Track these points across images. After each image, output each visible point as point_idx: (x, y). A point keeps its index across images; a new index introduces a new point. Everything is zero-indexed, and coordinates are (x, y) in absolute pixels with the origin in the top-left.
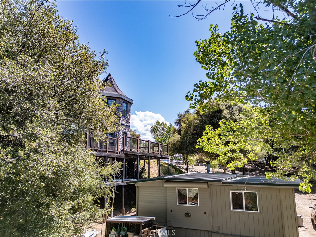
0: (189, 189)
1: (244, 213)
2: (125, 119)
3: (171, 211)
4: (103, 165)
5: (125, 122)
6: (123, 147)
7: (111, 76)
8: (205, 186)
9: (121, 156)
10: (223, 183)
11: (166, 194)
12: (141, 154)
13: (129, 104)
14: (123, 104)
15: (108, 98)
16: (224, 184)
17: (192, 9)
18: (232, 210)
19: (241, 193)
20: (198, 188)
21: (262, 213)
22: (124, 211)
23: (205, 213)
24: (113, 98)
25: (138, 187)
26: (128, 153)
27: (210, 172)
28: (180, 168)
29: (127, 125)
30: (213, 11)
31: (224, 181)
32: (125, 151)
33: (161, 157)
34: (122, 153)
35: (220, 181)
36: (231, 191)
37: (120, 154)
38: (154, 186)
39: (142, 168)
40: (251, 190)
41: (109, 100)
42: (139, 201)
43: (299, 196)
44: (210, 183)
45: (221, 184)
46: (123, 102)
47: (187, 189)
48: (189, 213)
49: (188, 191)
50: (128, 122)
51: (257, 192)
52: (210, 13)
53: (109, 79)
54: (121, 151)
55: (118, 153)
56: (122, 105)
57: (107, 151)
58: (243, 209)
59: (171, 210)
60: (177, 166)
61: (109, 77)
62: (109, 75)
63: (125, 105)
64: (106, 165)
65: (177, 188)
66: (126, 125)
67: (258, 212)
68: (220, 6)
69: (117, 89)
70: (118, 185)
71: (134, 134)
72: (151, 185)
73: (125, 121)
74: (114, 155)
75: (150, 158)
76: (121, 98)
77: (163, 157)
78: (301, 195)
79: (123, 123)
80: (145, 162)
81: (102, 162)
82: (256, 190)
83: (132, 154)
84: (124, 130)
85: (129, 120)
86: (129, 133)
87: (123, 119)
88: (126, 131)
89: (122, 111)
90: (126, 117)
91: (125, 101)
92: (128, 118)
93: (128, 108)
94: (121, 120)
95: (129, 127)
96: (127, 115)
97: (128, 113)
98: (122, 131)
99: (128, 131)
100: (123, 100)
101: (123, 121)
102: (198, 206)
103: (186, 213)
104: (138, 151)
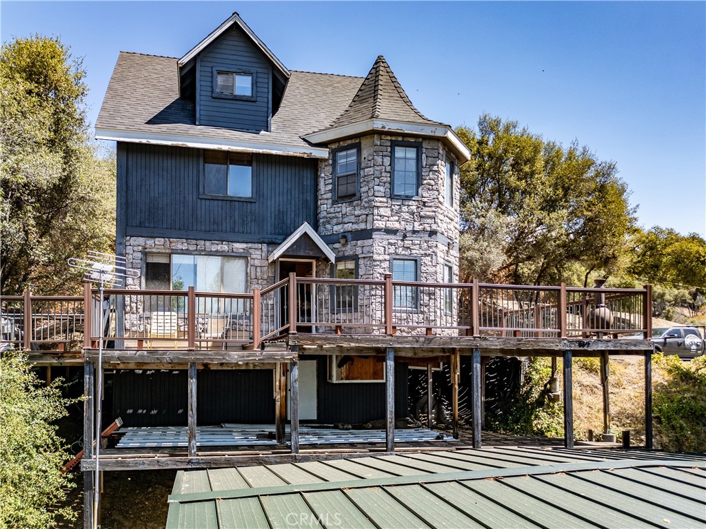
2: (404, 208)
5: (406, 221)
13: (425, 145)
14: (393, 151)
15: (337, 145)
24: (349, 142)
33: (574, 347)
37: (267, 349)
41: (338, 154)
46: (394, 145)
50: (421, 217)
56: (387, 161)
61: (374, 71)
63: (404, 153)
66: (414, 232)
73: (407, 216)
79: (391, 225)
84: (400, 250)
85: (430, 209)
86: (429, 258)
87: (392, 210)
88: (413, 252)
89: (385, 179)
90: (408, 198)
91: (406, 139)
92: (424, 202)
93: (424, 163)
94: (385, 215)
95: (430, 236)
96: (420, 190)
97: (425, 182)
98: (387, 257)
99: (423, 252)
100: (393, 138)
101: (391, 219)
104: (389, 331)
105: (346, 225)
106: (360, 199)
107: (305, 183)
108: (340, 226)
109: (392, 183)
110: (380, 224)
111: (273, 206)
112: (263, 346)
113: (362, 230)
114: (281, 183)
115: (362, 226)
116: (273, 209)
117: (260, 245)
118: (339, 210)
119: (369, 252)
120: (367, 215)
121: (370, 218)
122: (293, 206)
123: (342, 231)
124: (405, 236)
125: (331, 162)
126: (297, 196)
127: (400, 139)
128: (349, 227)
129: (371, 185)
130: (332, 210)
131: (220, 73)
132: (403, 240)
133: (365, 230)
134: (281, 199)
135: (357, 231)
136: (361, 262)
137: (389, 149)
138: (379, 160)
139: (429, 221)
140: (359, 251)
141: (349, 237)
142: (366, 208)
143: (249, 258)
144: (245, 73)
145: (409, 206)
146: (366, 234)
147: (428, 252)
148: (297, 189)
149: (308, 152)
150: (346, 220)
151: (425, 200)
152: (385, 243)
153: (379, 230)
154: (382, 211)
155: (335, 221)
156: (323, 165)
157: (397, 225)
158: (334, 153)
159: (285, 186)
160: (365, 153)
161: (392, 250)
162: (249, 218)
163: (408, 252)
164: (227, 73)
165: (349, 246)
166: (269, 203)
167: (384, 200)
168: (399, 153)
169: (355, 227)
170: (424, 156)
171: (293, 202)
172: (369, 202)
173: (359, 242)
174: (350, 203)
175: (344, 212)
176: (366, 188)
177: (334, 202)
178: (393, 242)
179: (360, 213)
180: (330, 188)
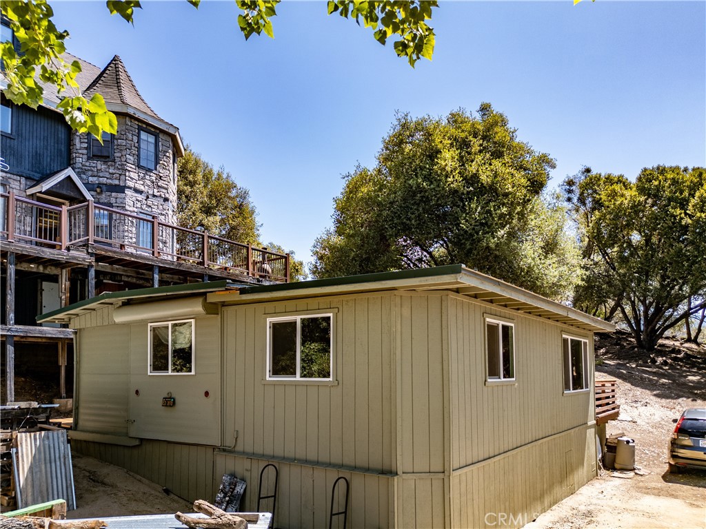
0: (176, 324)
1: (296, 384)
2: (147, 177)
3: (137, 392)
5: (148, 186)
6: (87, 235)
9: (75, 258)
10: (242, 290)
14: (139, 133)
16: (244, 296)
18: (268, 378)
19: (294, 323)
20: (193, 321)
23: (207, 394)
25: (76, 332)
26: (109, 254)
29: (156, 193)
34: (82, 252)
36: (270, 320)
37: (71, 252)
38: (104, 324)
40: (318, 310)
42: (82, 372)
45: (237, 295)
46: (141, 129)
48: (173, 396)
49: (172, 330)
50: (159, 186)
51: (332, 315)
53: (110, 68)
54: (77, 245)
55: (63, 247)
56: (136, 138)
57: (10, 237)
58: (294, 372)
59: (136, 389)
61: (112, 65)
63: (147, 138)
65: (149, 324)
66: (154, 196)
67: (331, 379)
73: (149, 183)
74: (43, 252)
76: (130, 117)
83: (127, 258)
84: (144, 207)
85: (164, 182)
86: (163, 217)
87: (139, 176)
88: (153, 210)
89: (134, 152)
90: (150, 171)
91: (148, 127)
92: (161, 177)
93: (161, 149)
94: (133, 178)
95: (164, 201)
96: (158, 167)
97: (161, 162)
98: (136, 210)
99: (160, 212)
100: (140, 124)
101: (138, 182)
102: (193, 373)
103: (166, 396)
104: (156, 254)
105: (101, 179)
106: (114, 161)
107: (60, 136)
108: (95, 179)
109: (138, 156)
110: (130, 184)
111: (31, 147)
112: (68, 249)
113: (116, 185)
114: (39, 129)
115: (117, 182)
116: (31, 150)
117: (19, 177)
118: (94, 165)
119: (122, 203)
120: (120, 175)
121: (123, 177)
122: (49, 152)
123: (97, 182)
124: (148, 197)
126: (52, 144)
127: (144, 126)
128: (104, 180)
129: (124, 153)
130: (87, 164)
132: (146, 200)
133: (119, 185)
134: (38, 143)
135: (111, 185)
137: (137, 131)
138: (130, 136)
139: (164, 190)
140: (113, 200)
141: (104, 188)
142: (119, 169)
143: (8, 187)
145: (150, 176)
146: (121, 189)
147: (163, 213)
148: (53, 138)
150: (101, 174)
151: (161, 175)
152: (134, 199)
153: (130, 188)
154: (132, 175)
155: (90, 173)
157: (142, 188)
159: (42, 133)
161: (139, 205)
162: (8, 151)
163: (149, 209)
165: (104, 195)
166: (27, 143)
167: (133, 167)
168: (144, 135)
169: (109, 181)
170: (160, 144)
171: (49, 148)
172: (122, 165)
173: (113, 194)
174: (105, 162)
175: (99, 168)
176: (119, 155)
177: (89, 158)
178: (140, 199)
179: (114, 172)
180: (86, 145)
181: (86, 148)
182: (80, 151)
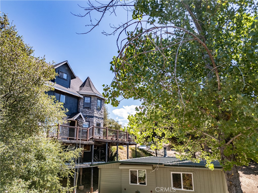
0: (139, 171)
1: (182, 191)
2: (99, 112)
4: (65, 151)
5: (99, 115)
6: (93, 135)
7: (89, 79)
8: (151, 168)
9: (90, 143)
10: (165, 165)
11: (121, 175)
12: (110, 141)
13: (102, 100)
14: (97, 100)
15: (85, 96)
16: (166, 167)
17: (94, 27)
19: (180, 174)
20: (146, 170)
21: (196, 192)
22: (92, 190)
23: (151, 191)
24: (89, 96)
25: (100, 169)
26: (97, 140)
27: (167, 156)
28: (151, 152)
29: (101, 117)
30: (119, 28)
31: (165, 164)
32: (94, 139)
33: (129, 143)
34: (92, 141)
35: (162, 164)
36: (172, 173)
37: (89, 141)
38: (112, 168)
39: (115, 153)
40: (188, 172)
41: (85, 98)
42: (101, 181)
43: (254, 177)
44: (154, 165)
45: (163, 166)
46: (98, 99)
47: (137, 170)
48: (139, 191)
49: (138, 172)
50: (101, 115)
51: (192, 173)
52: (117, 30)
53: (87, 81)
54: (91, 139)
55: (88, 140)
56: (96, 102)
57: (77, 139)
58: (181, 188)
59: (124, 188)
60: (148, 151)
61: (88, 80)
62: (88, 78)
63: (99, 101)
64: (68, 151)
65: (130, 170)
66: (100, 118)
67: (193, 191)
68: (124, 25)
69: (93, 88)
70: (86, 167)
71: (116, 125)
72: (110, 168)
73: (99, 114)
74: (84, 142)
75: (118, 145)
76: (96, 96)
77: (131, 143)
78: (256, 176)
79: (97, 116)
80: (117, 148)
81: (64, 148)
82: (191, 172)
83: (101, 141)
84: (98, 121)
87: (97, 112)
89: (96, 106)
90: (99, 110)
92: (102, 112)
93: (102, 104)
95: (102, 119)
96: (101, 109)
98: (96, 122)
99: (101, 122)
101: (97, 114)
102: (146, 185)
103: (137, 191)
104: (107, 139)
105: (87, 114)
106: (91, 109)
108: (85, 114)
110: (95, 115)
113: (91, 116)
115: (91, 115)
116: (69, 107)
119: (92, 121)
121: (93, 113)
124: (99, 118)
125: (83, 99)
128: (88, 114)
129: (93, 106)
130: (83, 110)
131: (60, 72)
135: (90, 116)
136: (90, 123)
138: (95, 101)
140: (90, 120)
141: (88, 116)
144: (66, 74)
146: (92, 117)
149: (79, 96)
150: (87, 113)
152: (95, 119)
153: (95, 116)
154: (95, 112)
155: (84, 112)
156: (81, 99)
158: (84, 97)
160: (92, 99)
163: (99, 122)
164: (62, 72)
165: (88, 119)
166: (68, 105)
167: (96, 110)
169: (89, 115)
170: (102, 102)
172: (93, 110)
173: (90, 118)
174: (88, 109)
175: (86, 111)
176: (92, 107)
177: (84, 108)
178: (97, 119)
179: (91, 112)
180: (83, 104)
181: (83, 105)
182: (81, 106)
